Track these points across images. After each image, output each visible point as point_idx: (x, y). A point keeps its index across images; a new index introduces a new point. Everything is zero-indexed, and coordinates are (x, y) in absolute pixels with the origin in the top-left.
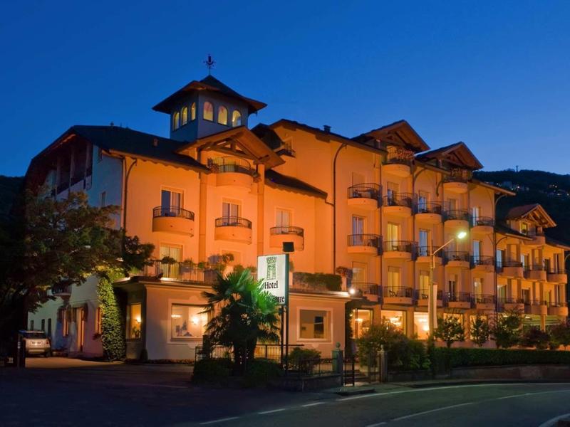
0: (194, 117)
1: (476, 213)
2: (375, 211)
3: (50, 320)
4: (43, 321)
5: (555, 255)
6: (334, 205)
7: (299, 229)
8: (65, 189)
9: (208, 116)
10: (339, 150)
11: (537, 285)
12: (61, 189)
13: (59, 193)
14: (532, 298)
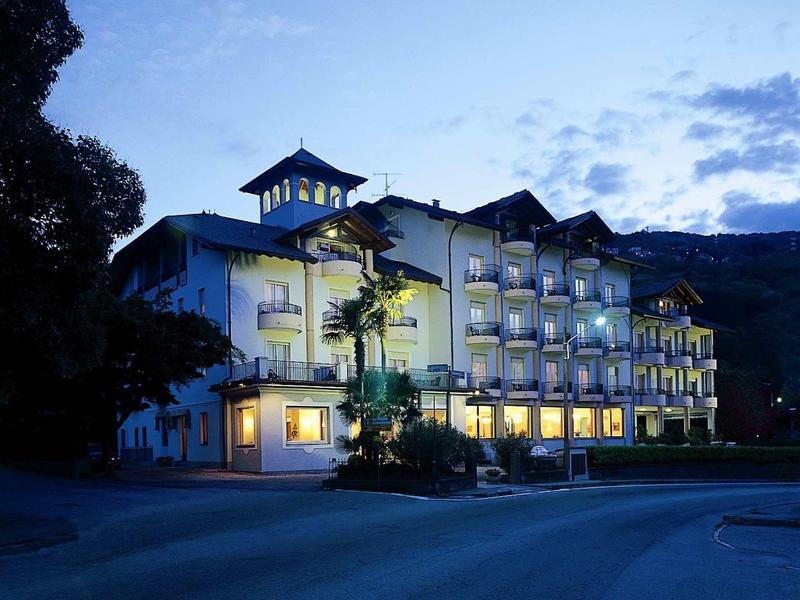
0: (288, 199)
1: (608, 292)
2: (496, 296)
3: (144, 429)
4: (137, 430)
5: (702, 337)
6: (450, 292)
7: (413, 319)
8: (153, 286)
9: (303, 196)
10: (454, 229)
11: (681, 372)
12: (148, 286)
13: (146, 290)
14: (674, 389)
